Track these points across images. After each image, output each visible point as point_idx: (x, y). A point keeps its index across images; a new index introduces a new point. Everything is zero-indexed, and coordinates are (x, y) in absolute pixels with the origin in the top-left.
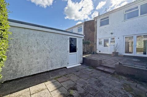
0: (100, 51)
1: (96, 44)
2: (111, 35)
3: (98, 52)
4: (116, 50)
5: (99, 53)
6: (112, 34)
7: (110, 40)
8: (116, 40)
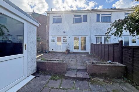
0: (53, 50)
1: (48, 41)
2: (63, 34)
3: (50, 50)
4: (68, 48)
5: (52, 52)
6: (64, 32)
7: (62, 38)
8: (68, 38)
